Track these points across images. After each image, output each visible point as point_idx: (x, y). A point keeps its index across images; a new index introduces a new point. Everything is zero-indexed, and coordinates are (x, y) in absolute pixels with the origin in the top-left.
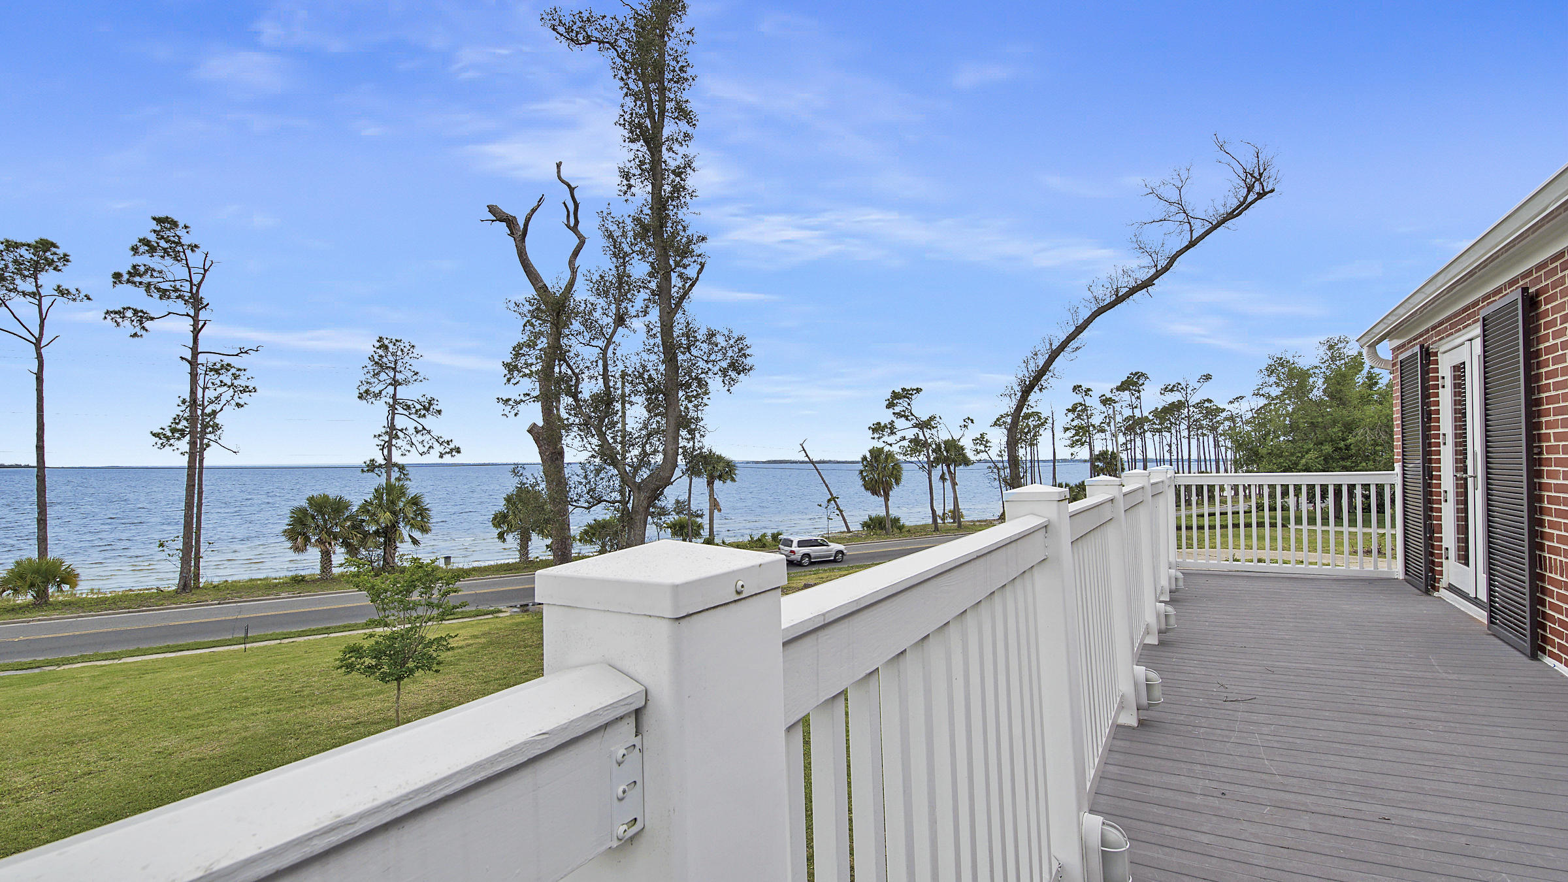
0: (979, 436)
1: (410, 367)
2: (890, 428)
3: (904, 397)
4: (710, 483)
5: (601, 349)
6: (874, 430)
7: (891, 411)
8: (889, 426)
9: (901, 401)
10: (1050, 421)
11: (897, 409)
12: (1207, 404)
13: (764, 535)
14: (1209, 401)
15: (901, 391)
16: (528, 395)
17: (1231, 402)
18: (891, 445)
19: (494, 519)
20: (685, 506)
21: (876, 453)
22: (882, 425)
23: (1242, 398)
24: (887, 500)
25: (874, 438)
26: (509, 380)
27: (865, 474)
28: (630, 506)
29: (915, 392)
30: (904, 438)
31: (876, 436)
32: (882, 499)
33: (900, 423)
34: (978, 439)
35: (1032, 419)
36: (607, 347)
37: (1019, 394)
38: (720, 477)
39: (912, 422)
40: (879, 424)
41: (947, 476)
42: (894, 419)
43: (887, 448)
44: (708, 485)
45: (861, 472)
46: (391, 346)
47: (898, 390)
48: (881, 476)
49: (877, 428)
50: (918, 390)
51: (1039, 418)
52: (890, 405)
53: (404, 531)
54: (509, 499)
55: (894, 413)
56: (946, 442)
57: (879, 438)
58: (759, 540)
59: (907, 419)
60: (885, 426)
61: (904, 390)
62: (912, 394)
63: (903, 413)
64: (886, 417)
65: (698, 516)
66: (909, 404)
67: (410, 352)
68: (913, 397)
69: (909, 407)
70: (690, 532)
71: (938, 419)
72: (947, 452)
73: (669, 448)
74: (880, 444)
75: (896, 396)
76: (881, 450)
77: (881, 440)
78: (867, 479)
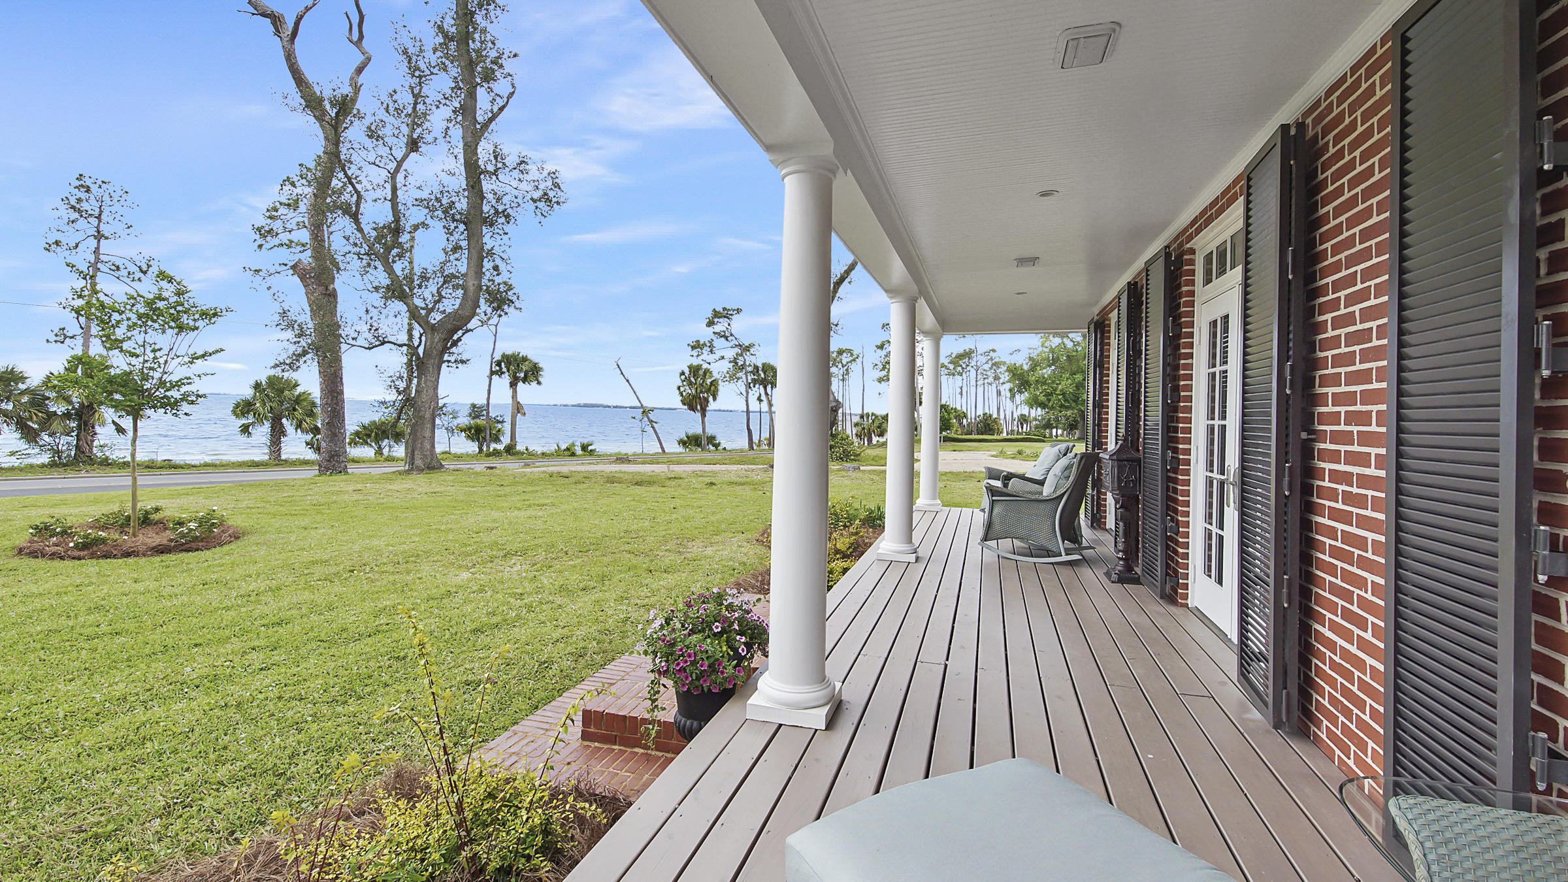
1: (121, 218)
2: (710, 347)
3: (725, 317)
4: (513, 385)
6: (693, 348)
7: (711, 330)
8: (709, 345)
9: (721, 320)
10: (861, 356)
11: (718, 328)
12: (991, 353)
13: (573, 445)
14: (994, 351)
15: (722, 311)
16: (286, 265)
17: (1011, 354)
18: (709, 363)
19: (237, 406)
20: (482, 411)
21: (695, 370)
22: (702, 342)
23: (1019, 351)
24: (704, 415)
25: (693, 355)
26: (260, 246)
27: (682, 389)
29: (736, 312)
30: (723, 358)
31: (695, 353)
32: (699, 415)
33: (719, 343)
38: (525, 380)
39: (732, 344)
40: (698, 341)
41: (763, 397)
42: (714, 338)
43: (705, 366)
44: (511, 386)
45: (679, 388)
46: (94, 188)
47: (719, 309)
48: (698, 391)
49: (697, 346)
50: (739, 311)
52: (710, 323)
53: (108, 413)
54: (257, 386)
55: (714, 332)
56: (764, 365)
57: (698, 356)
58: (568, 449)
59: (727, 340)
60: (704, 344)
61: (724, 309)
62: (732, 315)
63: (723, 333)
64: (706, 334)
65: (498, 422)
66: (729, 325)
67: (122, 199)
68: (733, 318)
69: (729, 327)
70: (488, 436)
71: (758, 344)
72: (765, 373)
74: (698, 362)
75: (716, 314)
76: (699, 367)
77: (700, 358)
78: (684, 394)
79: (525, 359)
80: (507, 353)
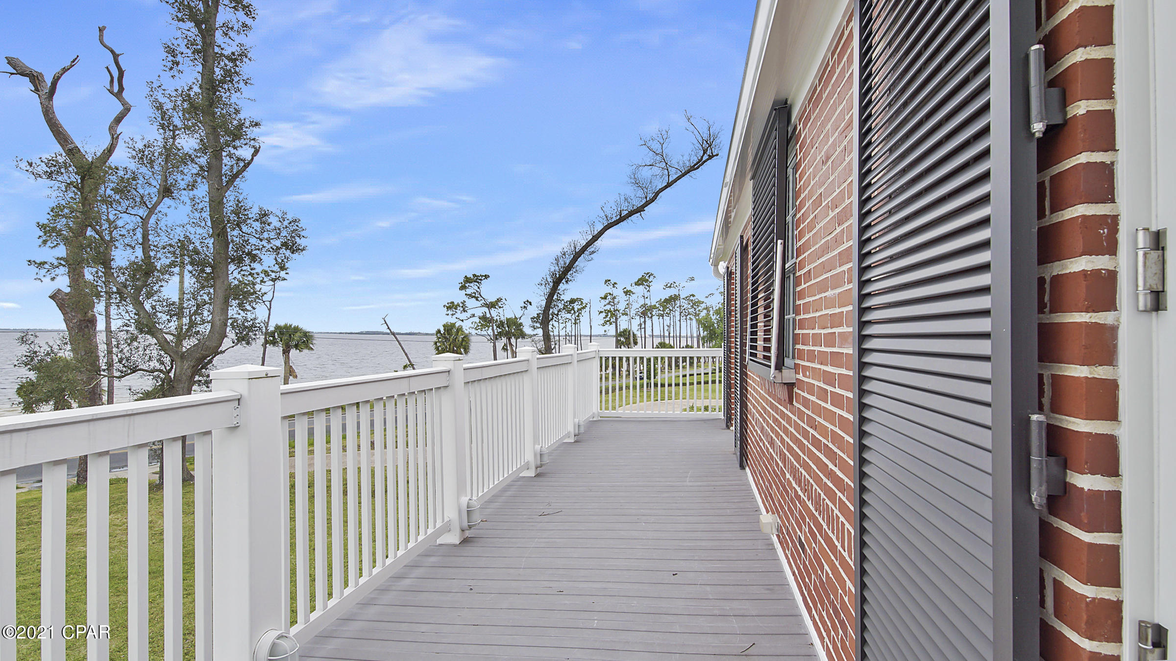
0: (536, 316)
2: (462, 307)
3: (475, 281)
4: (286, 352)
5: (141, 218)
6: (448, 308)
7: (463, 292)
8: (461, 305)
9: (472, 285)
10: (588, 306)
11: (469, 291)
12: (692, 298)
14: (693, 296)
15: (472, 276)
17: (707, 297)
18: (462, 321)
21: (449, 328)
22: (456, 303)
25: (448, 315)
27: (438, 344)
28: (172, 375)
29: (484, 278)
30: (474, 315)
31: (450, 312)
33: (471, 303)
34: (535, 318)
35: (577, 303)
36: (149, 216)
37: (551, 284)
38: (297, 347)
39: (481, 302)
40: (452, 303)
41: (509, 347)
42: (466, 299)
43: (459, 323)
44: (284, 354)
45: (436, 343)
47: (470, 275)
48: (453, 345)
49: (451, 306)
50: (487, 277)
51: (582, 303)
52: (463, 288)
55: (466, 294)
56: (508, 320)
57: (452, 315)
59: (477, 300)
60: (458, 305)
61: (474, 275)
62: (481, 280)
63: (474, 295)
64: (459, 297)
66: (479, 288)
68: (482, 282)
69: (479, 290)
71: (504, 301)
72: (509, 327)
73: (217, 318)
74: (451, 320)
75: (468, 280)
76: (453, 325)
77: (454, 316)
78: (440, 349)
79: (297, 329)
80: (279, 324)
